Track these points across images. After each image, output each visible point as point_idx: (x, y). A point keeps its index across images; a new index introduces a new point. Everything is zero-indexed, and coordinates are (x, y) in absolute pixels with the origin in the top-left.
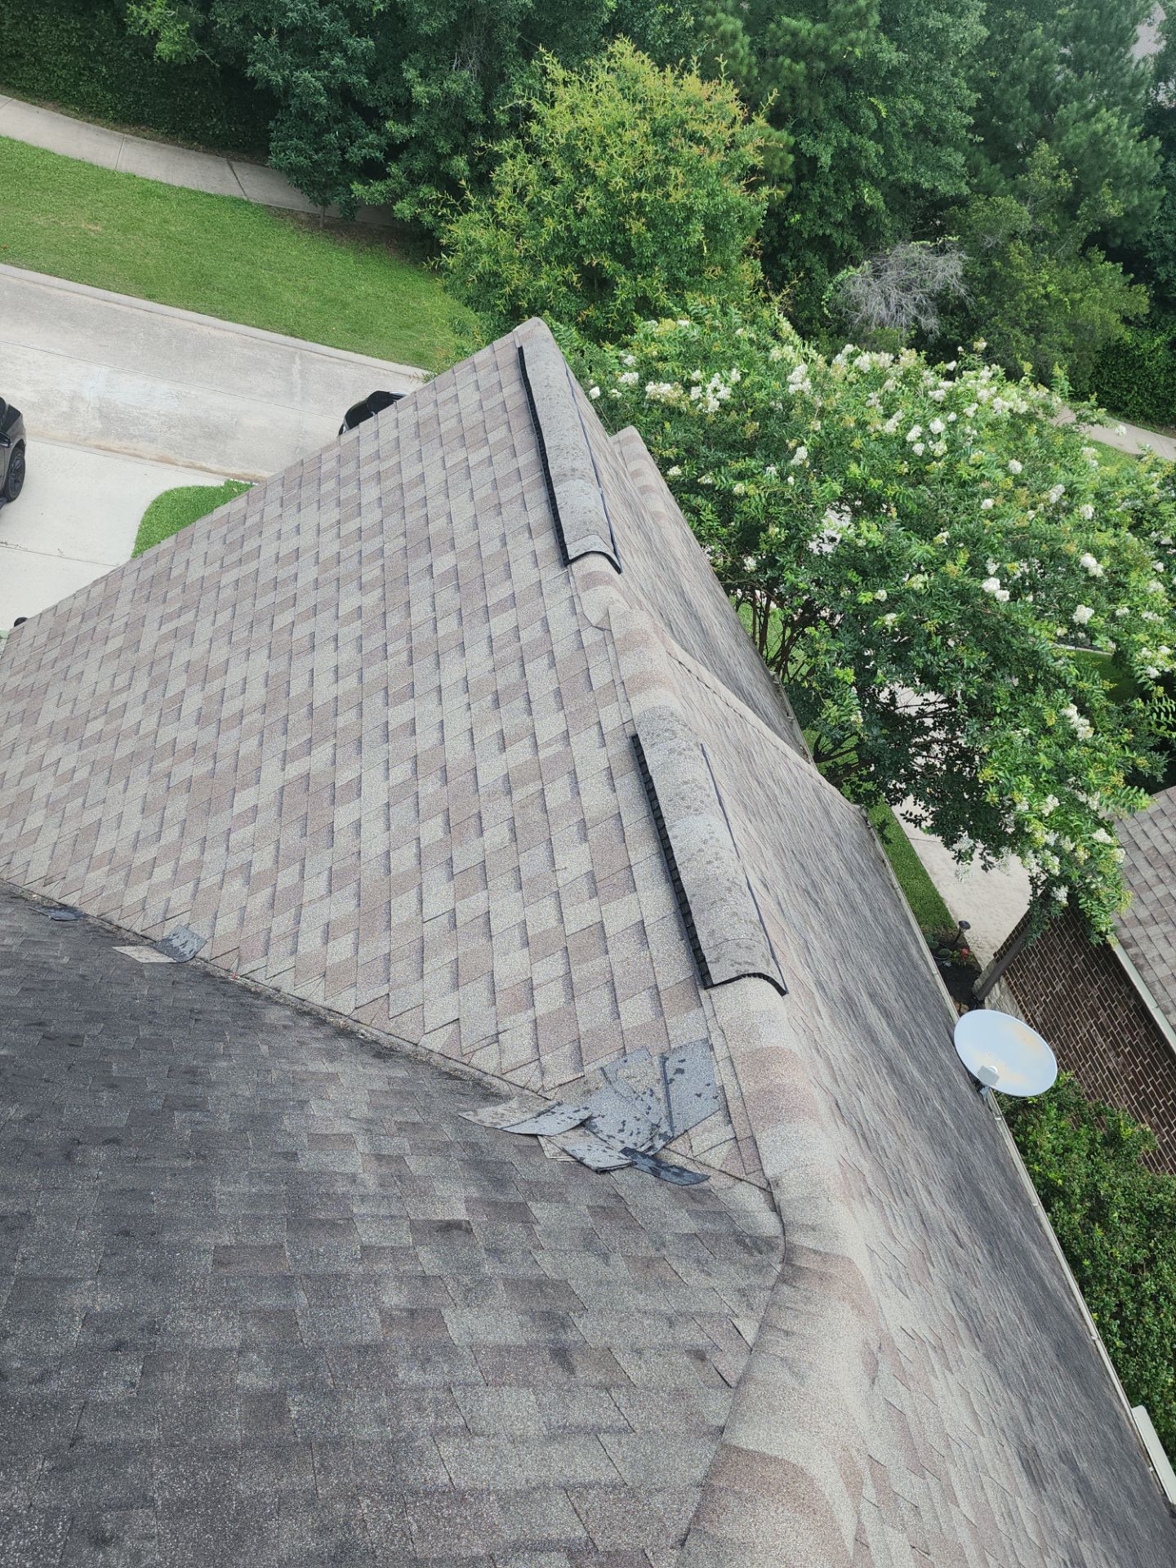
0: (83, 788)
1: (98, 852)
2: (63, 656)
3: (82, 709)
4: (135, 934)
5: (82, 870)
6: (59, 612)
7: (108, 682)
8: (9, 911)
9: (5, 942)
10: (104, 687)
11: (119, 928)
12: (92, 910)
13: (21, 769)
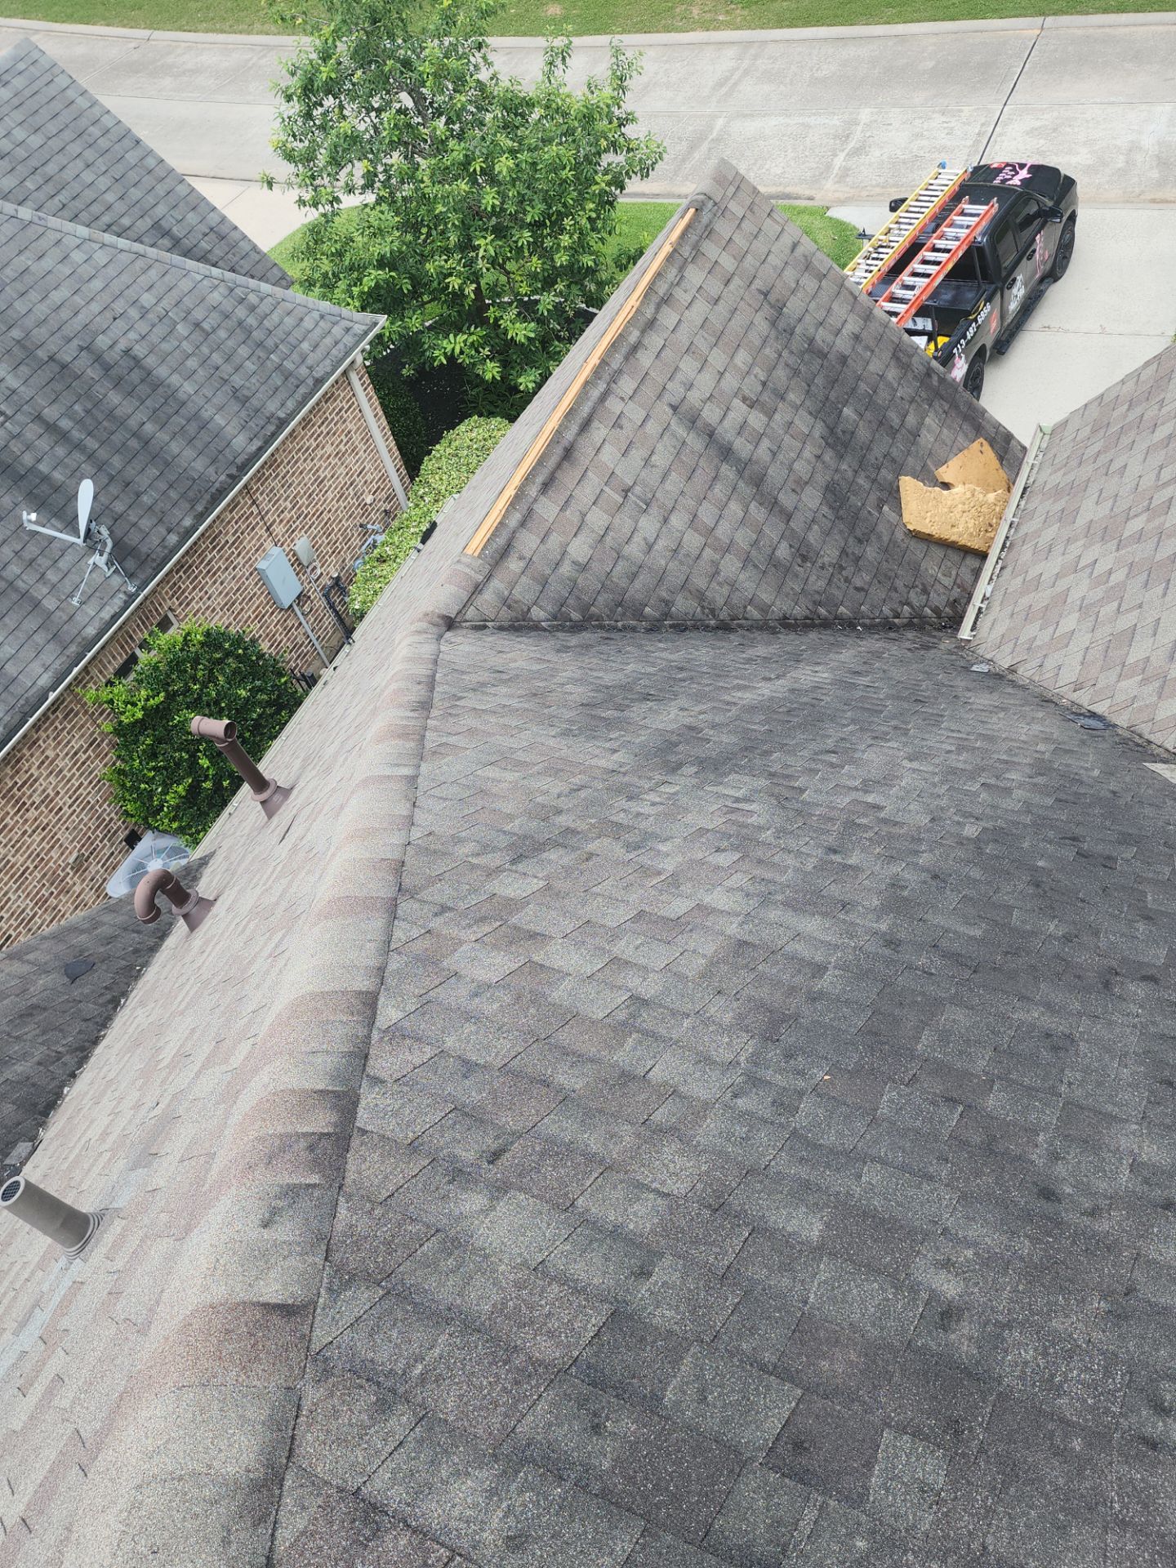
0: (1117, 593)
1: (1131, 660)
2: (1106, 449)
3: (1122, 505)
4: (1167, 750)
5: (1114, 678)
6: (1106, 399)
7: (1153, 476)
8: (1040, 715)
9: (1038, 748)
10: (1148, 481)
11: (1149, 742)
12: (1122, 720)
13: (1056, 571)
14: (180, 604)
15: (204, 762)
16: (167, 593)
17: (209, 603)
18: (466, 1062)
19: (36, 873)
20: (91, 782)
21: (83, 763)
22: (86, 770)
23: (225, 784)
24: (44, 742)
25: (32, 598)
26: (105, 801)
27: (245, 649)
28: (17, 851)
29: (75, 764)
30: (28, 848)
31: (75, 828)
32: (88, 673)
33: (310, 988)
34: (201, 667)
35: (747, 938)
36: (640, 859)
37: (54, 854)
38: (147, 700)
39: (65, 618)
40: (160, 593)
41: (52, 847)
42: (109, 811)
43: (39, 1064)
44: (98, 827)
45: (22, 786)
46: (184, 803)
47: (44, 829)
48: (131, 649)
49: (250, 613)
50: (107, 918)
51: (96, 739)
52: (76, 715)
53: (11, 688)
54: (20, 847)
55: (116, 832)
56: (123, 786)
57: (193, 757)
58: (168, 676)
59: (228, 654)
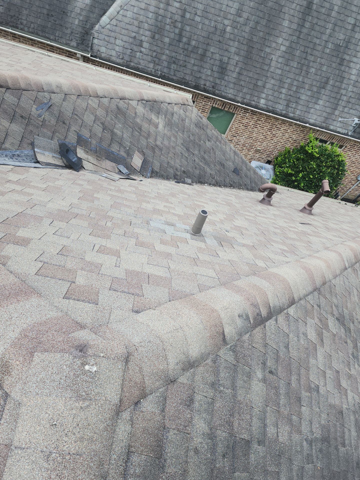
14: (349, 149)
15: (301, 175)
16: (351, 143)
17: (352, 157)
18: (288, 345)
19: (252, 141)
20: (283, 145)
21: (288, 141)
22: (286, 142)
23: (296, 183)
24: (292, 128)
25: (337, 107)
26: (279, 151)
27: (341, 174)
28: (257, 133)
29: (287, 138)
30: (259, 136)
31: (268, 146)
32: (317, 131)
33: (290, 281)
34: (331, 163)
35: (344, 413)
36: (351, 360)
37: (259, 143)
38: (315, 152)
39: (333, 119)
40: (351, 142)
41: (261, 142)
42: (276, 153)
43: (210, 174)
44: (270, 152)
45: (277, 127)
46: (286, 173)
47: (265, 138)
48: (329, 140)
49: (352, 169)
50: (252, 172)
51: (297, 141)
52: (303, 133)
53: (306, 113)
54: (258, 134)
55: (270, 157)
56: (285, 154)
57: (301, 171)
58: (325, 155)
59: (338, 169)
